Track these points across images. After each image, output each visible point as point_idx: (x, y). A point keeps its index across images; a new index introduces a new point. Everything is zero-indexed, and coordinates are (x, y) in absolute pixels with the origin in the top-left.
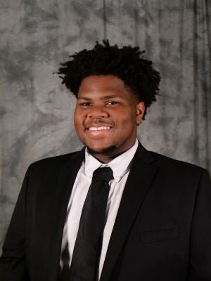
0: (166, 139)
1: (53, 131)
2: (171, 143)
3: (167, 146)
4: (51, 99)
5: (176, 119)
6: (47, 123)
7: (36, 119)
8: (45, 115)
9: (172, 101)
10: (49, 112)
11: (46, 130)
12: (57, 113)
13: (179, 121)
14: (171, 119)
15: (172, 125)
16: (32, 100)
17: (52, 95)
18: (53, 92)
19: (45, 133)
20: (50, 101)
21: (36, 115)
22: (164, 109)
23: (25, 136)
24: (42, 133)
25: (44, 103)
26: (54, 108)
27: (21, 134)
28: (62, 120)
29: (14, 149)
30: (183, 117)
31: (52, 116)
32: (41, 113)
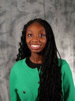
0: (67, 20)
1: (25, 18)
2: (69, 21)
3: (67, 22)
4: (24, 5)
5: (70, 12)
6: (23, 15)
7: (18, 14)
8: (21, 12)
9: (69, 5)
10: (23, 11)
11: (22, 18)
12: (26, 11)
13: (72, 13)
14: (69, 12)
15: (69, 14)
16: (16, 6)
17: (24, 4)
18: (24, 3)
19: (22, 19)
20: (23, 7)
21: (18, 12)
22: (66, 8)
23: (15, 21)
24: (21, 19)
25: (21, 7)
26: (25, 9)
27: (13, 20)
28: (28, 14)
29: (11, 26)
30: (73, 11)
31: (25, 12)
32: (20, 11)
